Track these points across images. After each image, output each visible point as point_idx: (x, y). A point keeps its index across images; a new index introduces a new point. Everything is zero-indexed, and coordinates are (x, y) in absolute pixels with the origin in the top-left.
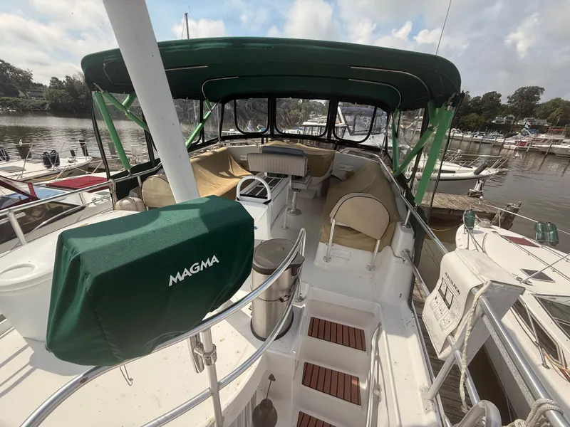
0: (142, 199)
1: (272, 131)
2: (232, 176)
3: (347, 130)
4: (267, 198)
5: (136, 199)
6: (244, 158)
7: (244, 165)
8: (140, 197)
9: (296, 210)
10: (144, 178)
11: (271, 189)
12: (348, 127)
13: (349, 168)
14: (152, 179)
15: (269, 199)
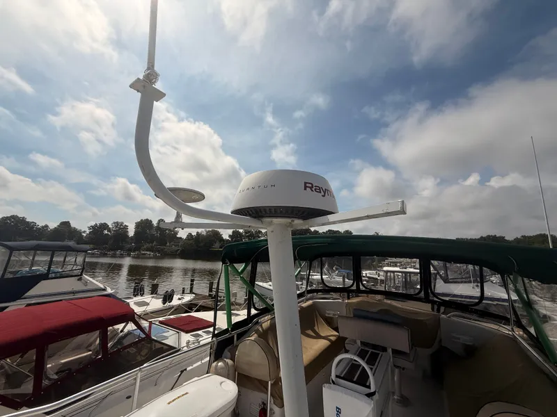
0: (234, 362)
1: (358, 286)
2: (318, 337)
3: (438, 277)
4: (369, 387)
5: (230, 362)
6: (330, 313)
7: (330, 322)
8: (233, 359)
9: (402, 396)
10: (240, 336)
11: (371, 369)
12: (438, 273)
13: (466, 339)
14: (248, 342)
15: (372, 390)
